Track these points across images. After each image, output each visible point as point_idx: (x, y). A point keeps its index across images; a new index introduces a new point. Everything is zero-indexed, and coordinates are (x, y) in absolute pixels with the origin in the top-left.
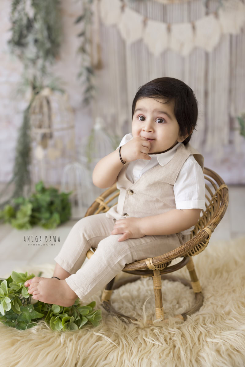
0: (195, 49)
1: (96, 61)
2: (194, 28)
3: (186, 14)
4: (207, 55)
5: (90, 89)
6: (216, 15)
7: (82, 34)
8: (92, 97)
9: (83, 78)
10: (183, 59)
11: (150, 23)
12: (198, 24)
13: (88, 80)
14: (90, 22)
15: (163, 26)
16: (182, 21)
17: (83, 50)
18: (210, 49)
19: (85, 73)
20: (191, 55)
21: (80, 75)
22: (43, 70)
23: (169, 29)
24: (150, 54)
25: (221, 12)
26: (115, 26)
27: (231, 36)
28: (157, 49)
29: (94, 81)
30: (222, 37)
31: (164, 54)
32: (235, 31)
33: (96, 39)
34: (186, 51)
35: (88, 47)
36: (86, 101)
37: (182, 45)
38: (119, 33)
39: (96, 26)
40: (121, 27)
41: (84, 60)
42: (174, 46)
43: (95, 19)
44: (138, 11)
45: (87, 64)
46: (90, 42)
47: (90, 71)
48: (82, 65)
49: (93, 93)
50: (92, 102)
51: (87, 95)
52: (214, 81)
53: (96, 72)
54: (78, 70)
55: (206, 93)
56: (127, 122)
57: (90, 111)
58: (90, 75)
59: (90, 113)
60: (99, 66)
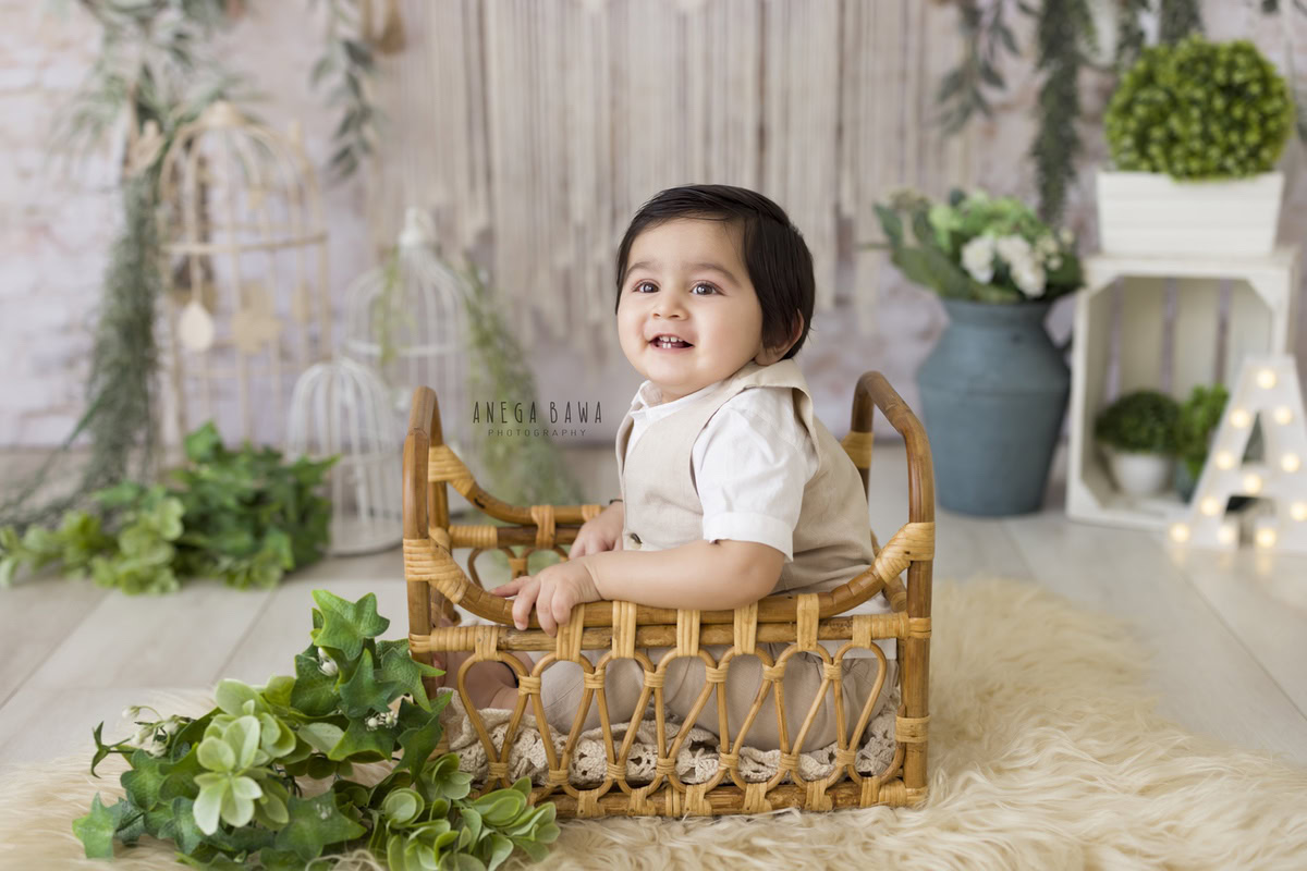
1: (379, 24)
4: (763, 7)
5: (357, 118)
8: (366, 148)
9: (336, 79)
10: (683, 20)
13: (354, 85)
19: (342, 61)
21: (321, 69)
22: (179, 48)
29: (372, 91)
36: (345, 161)
41: (336, 14)
45: (350, 32)
47: (358, 55)
48: (330, 34)
49: (369, 132)
50: (365, 164)
51: (350, 139)
52: (786, 95)
53: (381, 60)
54: (317, 52)
55: (762, 134)
56: (487, 237)
57: (359, 193)
58: (359, 72)
59: (359, 204)
60: (392, 39)
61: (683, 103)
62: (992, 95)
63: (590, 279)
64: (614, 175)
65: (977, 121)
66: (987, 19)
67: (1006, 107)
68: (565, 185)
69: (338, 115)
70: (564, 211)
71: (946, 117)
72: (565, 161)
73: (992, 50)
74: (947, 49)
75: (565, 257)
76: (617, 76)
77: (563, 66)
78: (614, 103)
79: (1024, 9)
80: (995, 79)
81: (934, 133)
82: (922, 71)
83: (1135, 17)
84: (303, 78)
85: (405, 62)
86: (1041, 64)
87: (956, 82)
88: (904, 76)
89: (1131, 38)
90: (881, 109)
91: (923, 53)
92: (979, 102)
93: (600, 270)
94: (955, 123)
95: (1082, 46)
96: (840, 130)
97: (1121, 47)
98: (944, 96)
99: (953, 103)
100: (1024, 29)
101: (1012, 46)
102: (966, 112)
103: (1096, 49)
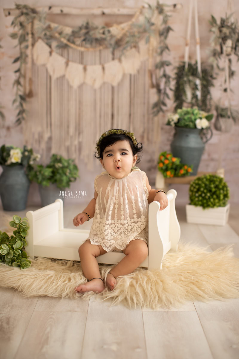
0: (104, 83)
1: (27, 91)
2: (103, 68)
3: (98, 58)
4: (113, 88)
5: (21, 112)
6: (120, 60)
7: (18, 71)
8: (24, 119)
9: (17, 103)
10: (95, 91)
11: (70, 64)
12: (106, 66)
13: (21, 105)
14: (25, 62)
15: (81, 67)
16: (95, 64)
17: (18, 82)
18: (115, 84)
19: (19, 99)
20: (101, 88)
21: (14, 101)
23: (85, 69)
24: (70, 87)
25: (123, 58)
26: (44, 65)
27: (130, 75)
28: (75, 83)
29: (26, 106)
30: (124, 75)
31: (81, 87)
32: (133, 72)
33: (29, 75)
34: (97, 85)
35: (22, 81)
36: (19, 121)
37: (95, 80)
38: (47, 70)
39: (29, 65)
40: (49, 66)
41: (18, 89)
42: (89, 81)
43: (29, 60)
44: (62, 55)
45: (21, 93)
46: (24, 77)
47: (23, 98)
48: (17, 93)
49: (24, 115)
50: (23, 122)
51: (20, 116)
52: (118, 107)
53: (28, 99)
54: (13, 98)
55: (113, 116)
56: (50, 139)
57: (22, 129)
58: (23, 102)
59: (21, 131)
60: (30, 95)
61: (95, 109)
62: (164, 108)
63: (73, 148)
64: (79, 125)
65: (161, 114)
66: (163, 91)
67: (167, 111)
68: (68, 127)
69: (17, 111)
70: (68, 132)
71: (154, 113)
72: (68, 122)
73: (164, 98)
74: (154, 97)
75: (68, 143)
76: (80, 103)
77: (68, 100)
78: (80, 109)
79: (171, 89)
80: (165, 104)
81: (151, 116)
82: (148, 103)
83: (195, 92)
84: (11, 103)
85: (33, 100)
86: (175, 101)
87: (156, 105)
88: (144, 103)
89: (195, 96)
90: (140, 111)
91: (149, 98)
92: (161, 110)
93: (75, 146)
94: (156, 114)
95: (184, 98)
96: (130, 115)
97: (192, 98)
98: (153, 108)
99: (155, 110)
100: (171, 94)
101: (168, 97)
102: (158, 112)
103: (187, 99)
